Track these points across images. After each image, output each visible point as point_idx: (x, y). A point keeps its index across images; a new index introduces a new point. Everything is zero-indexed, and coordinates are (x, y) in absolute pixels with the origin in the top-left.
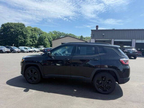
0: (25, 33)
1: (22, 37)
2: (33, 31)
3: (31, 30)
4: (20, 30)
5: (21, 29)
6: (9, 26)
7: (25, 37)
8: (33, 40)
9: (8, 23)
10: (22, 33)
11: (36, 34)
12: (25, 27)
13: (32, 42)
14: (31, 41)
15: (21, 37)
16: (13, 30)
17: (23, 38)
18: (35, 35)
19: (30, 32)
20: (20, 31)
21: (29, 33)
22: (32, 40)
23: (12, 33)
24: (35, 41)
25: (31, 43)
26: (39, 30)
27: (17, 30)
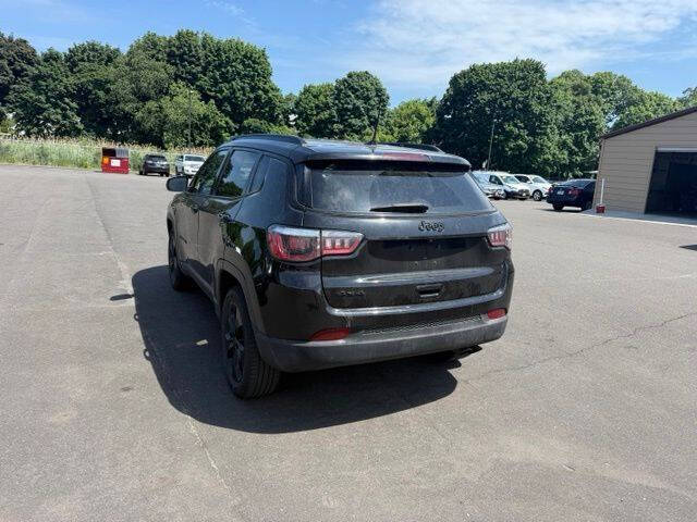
0: (537, 108)
1: (519, 128)
2: (585, 92)
3: (575, 88)
4: (517, 94)
5: (524, 90)
6: (474, 83)
7: (535, 125)
8: (578, 142)
9: (473, 69)
10: (527, 106)
11: (596, 109)
12: (541, 77)
13: (571, 153)
14: (563, 145)
15: (515, 125)
16: (486, 96)
17: (524, 133)
18: (592, 113)
19: (565, 99)
20: (515, 101)
21: (559, 107)
22: (568, 139)
23: (480, 112)
24: (586, 145)
25: (564, 156)
26: (622, 84)
27: (503, 95)
